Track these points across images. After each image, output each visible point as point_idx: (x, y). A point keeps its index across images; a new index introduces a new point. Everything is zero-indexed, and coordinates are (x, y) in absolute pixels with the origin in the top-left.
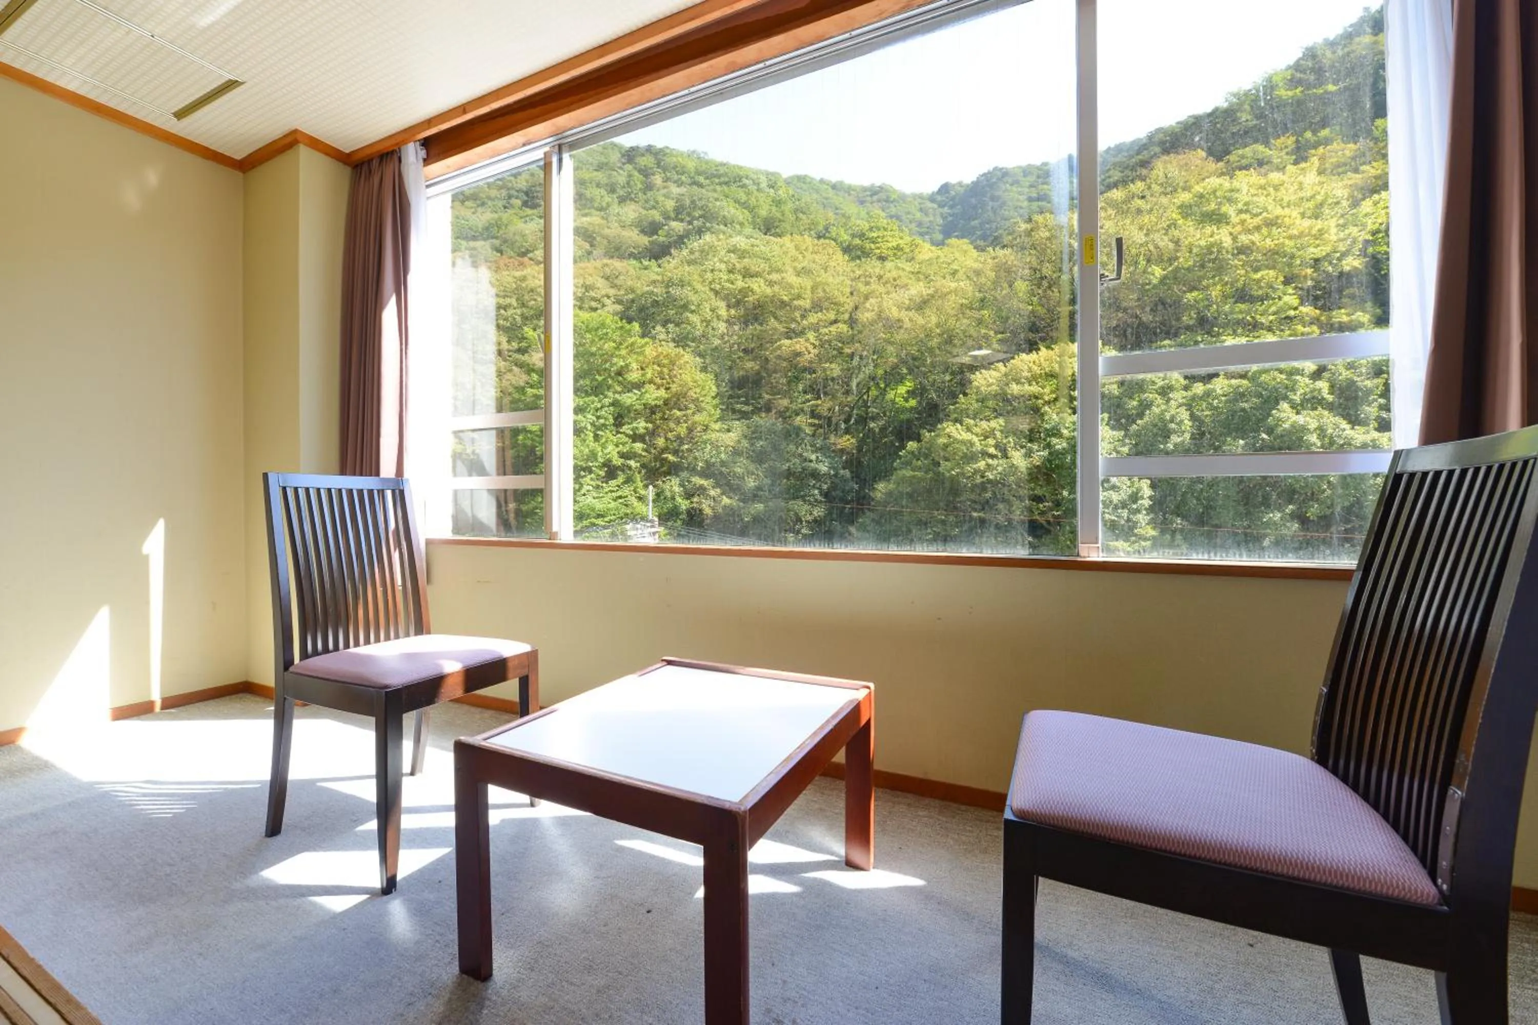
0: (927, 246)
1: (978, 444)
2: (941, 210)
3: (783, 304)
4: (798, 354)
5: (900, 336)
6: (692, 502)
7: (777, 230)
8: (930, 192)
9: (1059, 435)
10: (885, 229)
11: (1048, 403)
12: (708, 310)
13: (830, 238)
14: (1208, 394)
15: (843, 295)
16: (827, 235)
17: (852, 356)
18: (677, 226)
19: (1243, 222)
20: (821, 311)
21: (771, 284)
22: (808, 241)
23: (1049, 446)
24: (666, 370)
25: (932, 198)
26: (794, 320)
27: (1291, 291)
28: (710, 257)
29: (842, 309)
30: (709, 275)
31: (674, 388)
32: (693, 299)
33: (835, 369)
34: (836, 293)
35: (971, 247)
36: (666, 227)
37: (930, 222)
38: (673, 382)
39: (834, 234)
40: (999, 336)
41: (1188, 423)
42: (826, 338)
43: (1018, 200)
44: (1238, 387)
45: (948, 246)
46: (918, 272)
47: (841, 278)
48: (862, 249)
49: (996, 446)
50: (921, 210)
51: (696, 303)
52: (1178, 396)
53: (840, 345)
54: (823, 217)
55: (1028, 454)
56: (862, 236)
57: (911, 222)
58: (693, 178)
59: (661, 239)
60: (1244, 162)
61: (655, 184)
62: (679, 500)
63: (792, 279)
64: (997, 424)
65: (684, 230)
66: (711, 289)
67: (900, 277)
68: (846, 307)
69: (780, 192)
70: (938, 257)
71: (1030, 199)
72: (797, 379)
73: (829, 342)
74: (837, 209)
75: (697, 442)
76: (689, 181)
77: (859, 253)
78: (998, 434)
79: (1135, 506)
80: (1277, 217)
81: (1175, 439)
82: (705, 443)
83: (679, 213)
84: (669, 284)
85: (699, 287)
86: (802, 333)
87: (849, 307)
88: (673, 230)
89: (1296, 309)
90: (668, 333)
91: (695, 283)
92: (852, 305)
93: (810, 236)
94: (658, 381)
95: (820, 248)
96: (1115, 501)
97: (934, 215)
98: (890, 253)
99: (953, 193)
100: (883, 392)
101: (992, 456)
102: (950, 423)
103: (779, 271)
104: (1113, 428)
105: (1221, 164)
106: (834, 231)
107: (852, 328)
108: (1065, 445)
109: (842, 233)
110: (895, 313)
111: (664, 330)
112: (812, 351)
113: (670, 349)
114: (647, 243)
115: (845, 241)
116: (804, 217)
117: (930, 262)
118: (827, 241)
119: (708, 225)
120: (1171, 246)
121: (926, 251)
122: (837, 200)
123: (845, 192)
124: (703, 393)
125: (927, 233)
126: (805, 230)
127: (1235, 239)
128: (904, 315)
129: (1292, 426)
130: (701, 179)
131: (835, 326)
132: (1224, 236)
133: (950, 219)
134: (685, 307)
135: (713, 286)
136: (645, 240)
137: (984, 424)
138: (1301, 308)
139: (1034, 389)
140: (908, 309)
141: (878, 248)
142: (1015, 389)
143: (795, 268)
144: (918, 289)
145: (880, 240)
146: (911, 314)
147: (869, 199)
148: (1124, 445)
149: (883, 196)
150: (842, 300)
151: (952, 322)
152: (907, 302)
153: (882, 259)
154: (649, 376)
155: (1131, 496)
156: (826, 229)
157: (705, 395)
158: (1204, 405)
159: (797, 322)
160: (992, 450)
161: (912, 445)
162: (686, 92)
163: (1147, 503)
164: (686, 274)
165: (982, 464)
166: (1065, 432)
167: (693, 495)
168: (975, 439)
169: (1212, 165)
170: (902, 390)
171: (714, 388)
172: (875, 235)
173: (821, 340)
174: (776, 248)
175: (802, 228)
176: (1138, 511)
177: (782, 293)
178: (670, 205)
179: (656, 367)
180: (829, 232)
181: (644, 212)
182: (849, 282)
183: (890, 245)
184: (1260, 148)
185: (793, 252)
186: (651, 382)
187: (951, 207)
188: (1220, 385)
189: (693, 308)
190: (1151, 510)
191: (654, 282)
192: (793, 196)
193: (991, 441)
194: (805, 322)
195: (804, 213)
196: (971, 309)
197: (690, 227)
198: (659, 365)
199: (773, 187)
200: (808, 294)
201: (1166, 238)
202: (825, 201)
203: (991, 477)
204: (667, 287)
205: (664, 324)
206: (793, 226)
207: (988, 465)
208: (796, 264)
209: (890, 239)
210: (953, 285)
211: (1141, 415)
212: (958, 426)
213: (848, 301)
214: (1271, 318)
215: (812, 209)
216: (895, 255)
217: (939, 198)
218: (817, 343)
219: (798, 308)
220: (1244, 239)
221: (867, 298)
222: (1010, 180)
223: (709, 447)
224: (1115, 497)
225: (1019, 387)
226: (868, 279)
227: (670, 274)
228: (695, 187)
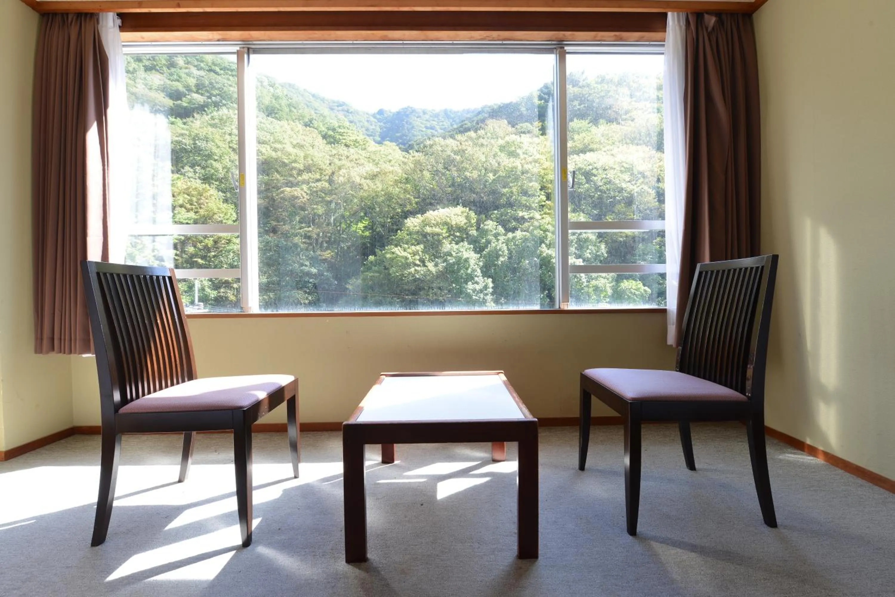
0: (373, 143)
1: (410, 258)
2: (379, 123)
3: (284, 165)
4: (297, 198)
5: (361, 193)
6: (219, 292)
7: (277, 116)
8: (373, 112)
9: (451, 255)
10: (348, 129)
11: (444, 238)
12: (228, 160)
13: (313, 127)
14: (514, 238)
15: (325, 165)
16: (311, 125)
17: (331, 202)
18: (199, 99)
19: (525, 159)
20: (311, 172)
21: (275, 150)
22: (300, 127)
23: (445, 261)
24: (194, 199)
25: (374, 116)
26: (292, 176)
27: (543, 193)
28: (228, 124)
29: (324, 173)
30: (228, 138)
31: (202, 212)
32: (216, 152)
33: (320, 210)
34: (320, 162)
35: (397, 148)
36: (189, 97)
37: (373, 129)
38: (201, 208)
39: (316, 126)
40: (416, 200)
41: (506, 252)
42: (315, 189)
43: (421, 127)
44: (526, 236)
45: (385, 145)
46: (369, 158)
47: (324, 154)
48: (333, 137)
49: (420, 260)
50: (368, 121)
51: (218, 155)
52: (502, 238)
53: (323, 195)
54: (308, 113)
55: (436, 265)
56: (334, 130)
57: (362, 127)
58: (210, 66)
59: (185, 104)
60: (523, 130)
61: (177, 64)
62: (208, 290)
63: (289, 149)
64: (420, 248)
65: (204, 102)
66: (230, 147)
67: (359, 159)
68: (327, 172)
69: (278, 91)
70: (380, 151)
71: (427, 128)
72: (295, 214)
73: (317, 192)
74: (316, 110)
75: (221, 251)
76: (207, 68)
77: (332, 140)
78: (420, 253)
79: (486, 292)
80: (538, 159)
81: (502, 259)
82: (229, 251)
83: (199, 88)
84: (195, 138)
85: (220, 144)
86: (297, 184)
87: (329, 172)
88: (194, 99)
89: (545, 202)
90: (195, 172)
91: (216, 141)
92: (330, 171)
93: (300, 123)
94: (188, 206)
95: (308, 133)
96: (477, 290)
97: (376, 126)
98: (352, 143)
99: (386, 115)
100: (349, 226)
101: (418, 266)
102: (393, 247)
103: (280, 142)
104: (475, 253)
105: (513, 129)
106: (315, 123)
107: (331, 185)
108: (454, 260)
109: (321, 126)
110: (358, 180)
111: (192, 170)
112: (305, 197)
113: (198, 184)
114: (172, 105)
115: (323, 131)
116: (295, 111)
117: (375, 153)
118: (312, 129)
119: (224, 101)
120: (497, 165)
121: (372, 146)
122: (316, 104)
123: (321, 100)
124: (226, 217)
125: (371, 135)
126: (296, 119)
127: (522, 166)
128: (363, 181)
129: (547, 255)
130: (217, 69)
131: (320, 183)
132: (518, 163)
133: (385, 129)
134: (210, 156)
135: (231, 145)
136: (169, 103)
137: (413, 248)
138: (547, 202)
139: (437, 230)
140: (365, 178)
141: (344, 139)
142: (428, 229)
143: (291, 143)
144: (370, 168)
145: (345, 134)
146: (368, 181)
147: (336, 108)
148: (480, 261)
149: (345, 108)
150: (324, 167)
151: (391, 189)
152: (365, 174)
153: (347, 146)
154: (181, 202)
155: (484, 287)
156: (311, 121)
157: (227, 219)
158: (512, 243)
159: (294, 177)
160: (418, 262)
161: (371, 258)
162: (351, 42)
163: (491, 290)
164: (210, 133)
165: (412, 270)
166: (454, 254)
167: (220, 288)
168: (409, 256)
169: (510, 129)
170: (361, 225)
171: (234, 215)
172: (342, 131)
173: (311, 190)
174: (278, 127)
175: (294, 118)
176: (486, 294)
177: (284, 157)
178: (192, 82)
179: (186, 196)
180: (313, 124)
181: (169, 82)
182: (328, 157)
183: (351, 138)
184: (528, 124)
185: (289, 132)
186: (181, 206)
187: (385, 123)
188: (519, 234)
189: (216, 158)
190: (492, 294)
191: (182, 135)
192: (287, 95)
193: (417, 257)
194: (300, 178)
195: (295, 108)
196: (401, 182)
197: (210, 100)
198: (188, 195)
199: (273, 87)
200: (302, 160)
201: (494, 160)
202: (308, 104)
203: (418, 277)
204: (194, 139)
205: (192, 166)
206: (287, 115)
207: (416, 270)
208: (292, 140)
209: (351, 135)
210: (391, 169)
211: (486, 247)
212: (399, 248)
213: (328, 168)
214: (536, 205)
215: (300, 107)
216: (354, 145)
217: (378, 117)
218: (309, 192)
219: (294, 168)
220: (526, 167)
221: (340, 168)
222: (417, 115)
223: (232, 254)
224: (478, 287)
225: (431, 229)
226: (340, 157)
227: (196, 132)
228: (212, 73)
